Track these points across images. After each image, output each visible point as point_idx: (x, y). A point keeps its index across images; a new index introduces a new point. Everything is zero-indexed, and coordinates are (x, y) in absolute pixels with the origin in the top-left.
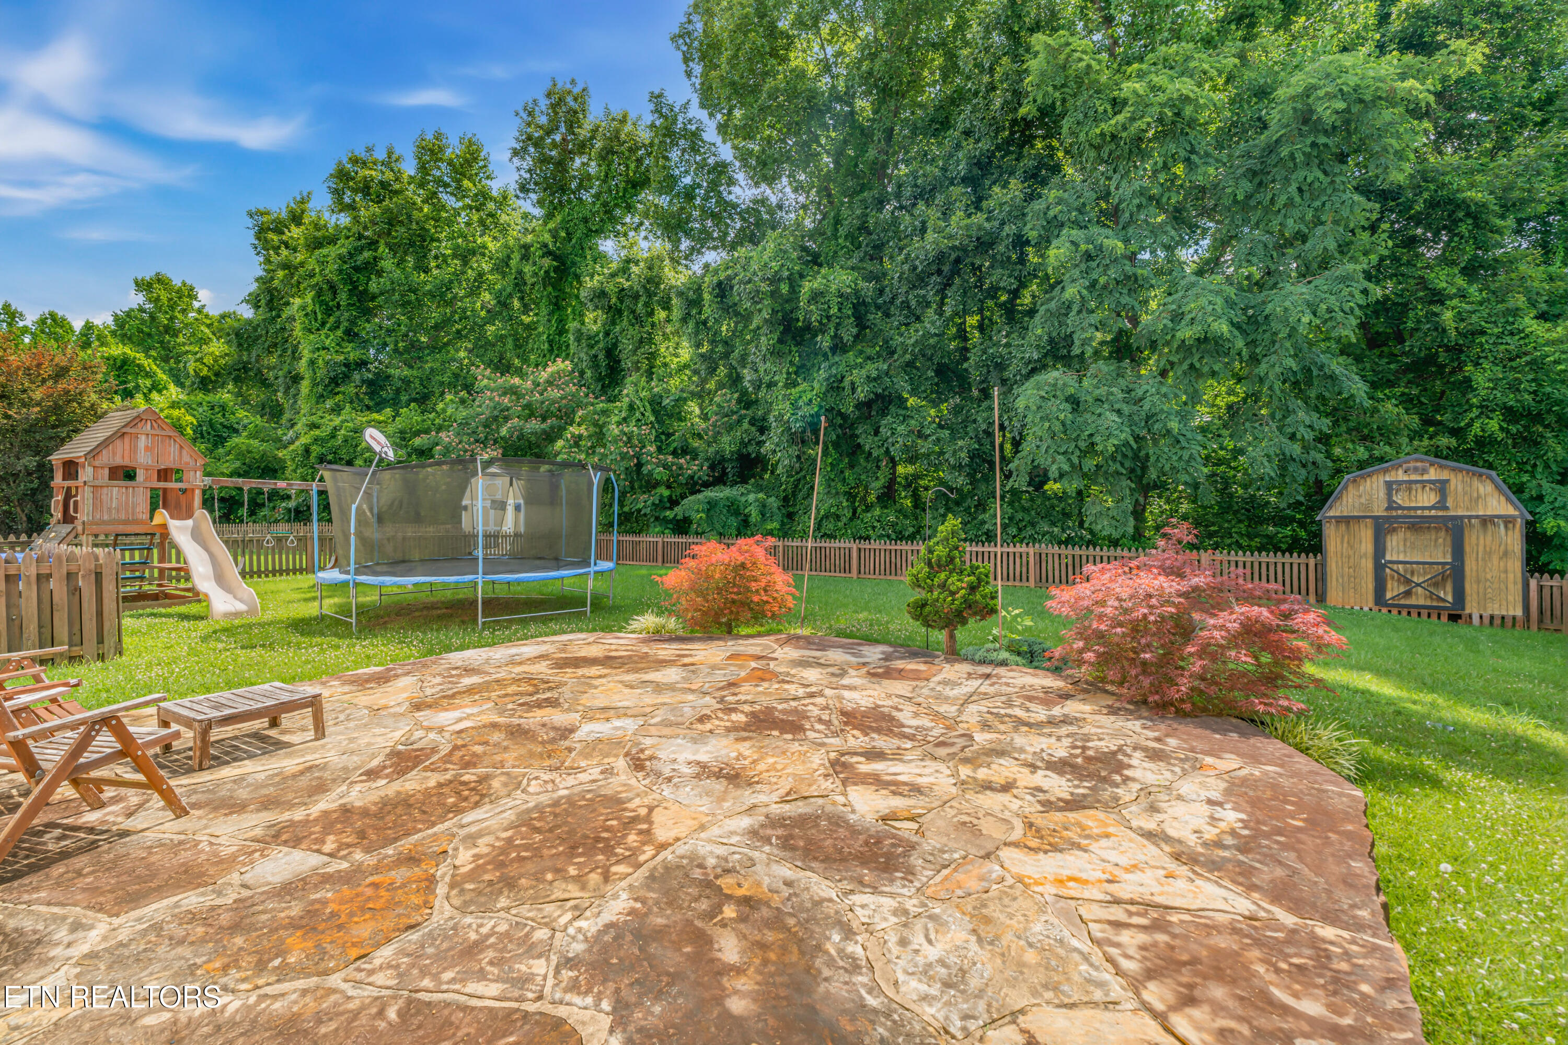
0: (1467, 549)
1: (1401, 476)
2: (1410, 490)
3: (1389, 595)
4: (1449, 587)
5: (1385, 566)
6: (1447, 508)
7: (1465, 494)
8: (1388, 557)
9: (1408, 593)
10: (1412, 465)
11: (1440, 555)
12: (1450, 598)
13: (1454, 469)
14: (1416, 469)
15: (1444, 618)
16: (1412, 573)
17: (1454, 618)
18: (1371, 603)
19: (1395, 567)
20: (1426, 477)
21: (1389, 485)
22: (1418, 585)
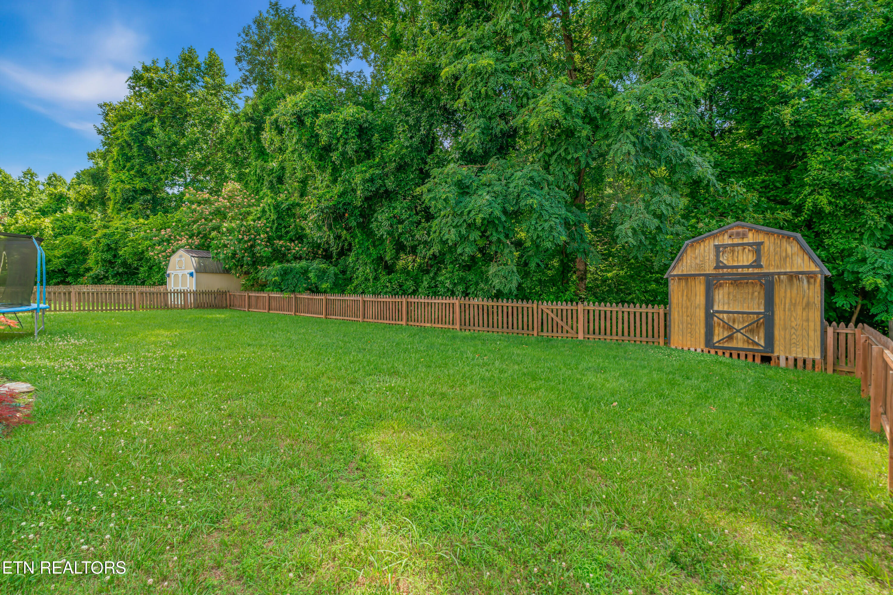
0: (777, 300)
1: (726, 240)
2: (733, 251)
3: (716, 339)
4: (762, 334)
5: (713, 315)
6: (761, 267)
7: (776, 254)
8: (716, 308)
9: (730, 338)
10: (735, 230)
11: (756, 306)
12: (762, 343)
13: (767, 233)
14: (738, 234)
15: (758, 360)
16: (734, 322)
17: (766, 360)
18: (703, 346)
19: (721, 316)
20: (745, 241)
21: (717, 247)
22: (738, 331)
